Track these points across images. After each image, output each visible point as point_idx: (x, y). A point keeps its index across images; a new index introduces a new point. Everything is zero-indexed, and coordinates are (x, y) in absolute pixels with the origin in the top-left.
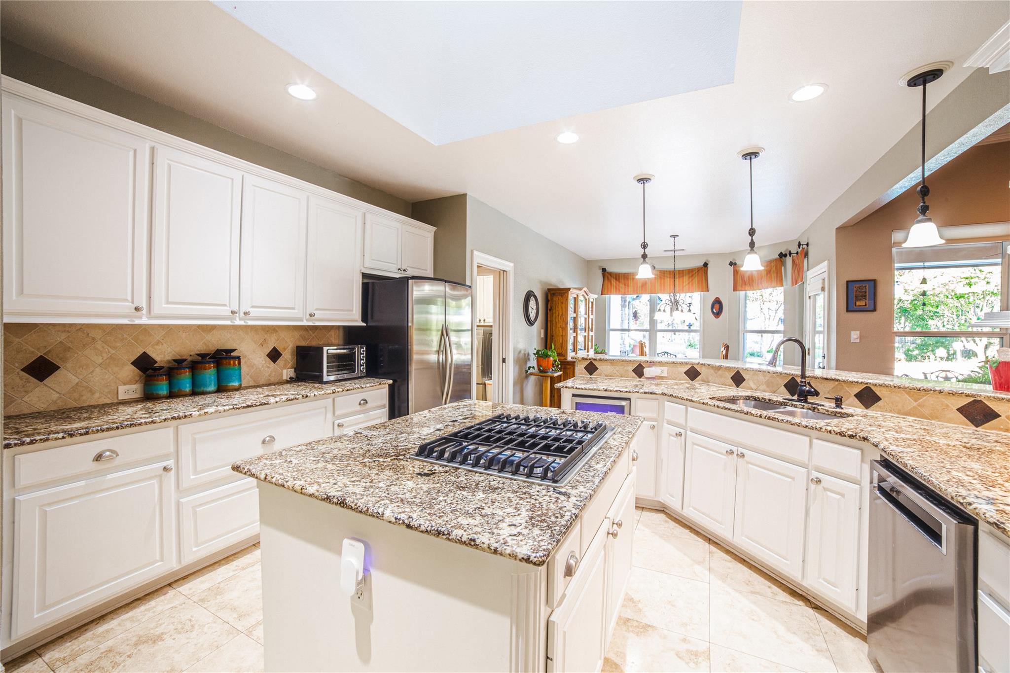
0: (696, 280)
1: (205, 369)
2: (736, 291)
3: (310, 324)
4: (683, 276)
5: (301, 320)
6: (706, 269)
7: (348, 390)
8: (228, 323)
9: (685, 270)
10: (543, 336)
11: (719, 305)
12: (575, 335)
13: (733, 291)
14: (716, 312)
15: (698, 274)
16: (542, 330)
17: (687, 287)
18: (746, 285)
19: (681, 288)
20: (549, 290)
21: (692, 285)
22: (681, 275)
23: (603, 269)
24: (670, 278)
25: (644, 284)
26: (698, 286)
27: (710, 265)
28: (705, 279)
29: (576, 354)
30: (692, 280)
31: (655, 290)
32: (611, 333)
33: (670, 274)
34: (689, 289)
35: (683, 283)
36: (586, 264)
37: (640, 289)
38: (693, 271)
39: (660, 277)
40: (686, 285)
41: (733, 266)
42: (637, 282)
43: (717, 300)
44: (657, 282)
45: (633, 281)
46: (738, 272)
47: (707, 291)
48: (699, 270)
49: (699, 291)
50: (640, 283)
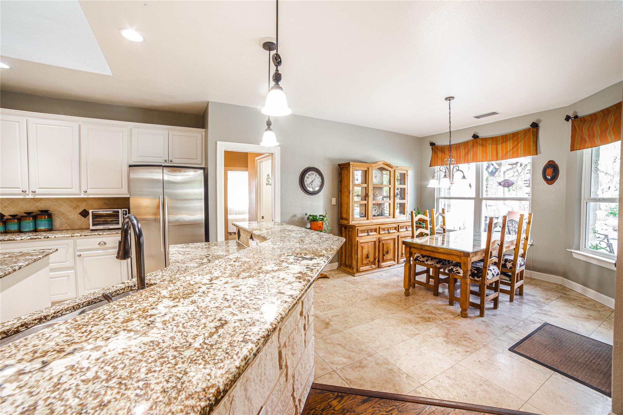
0: (521, 145)
1: (24, 220)
2: (574, 150)
3: (86, 196)
4: (506, 141)
5: (80, 195)
6: (535, 130)
7: (85, 235)
8: (22, 197)
9: (509, 134)
10: (335, 204)
11: (553, 169)
12: (365, 202)
13: (571, 151)
14: (549, 177)
15: (524, 137)
16: (333, 199)
17: (511, 152)
18: (586, 141)
19: (505, 154)
20: (339, 165)
21: (517, 149)
22: (505, 140)
23: (430, 143)
24: (492, 144)
25: (467, 154)
26: (524, 150)
27: (541, 125)
28: (533, 141)
29: (368, 219)
30: (518, 144)
31: (476, 158)
32: (440, 200)
33: (492, 141)
34: (513, 153)
35: (507, 148)
36: (418, 141)
37: (462, 159)
38: (518, 134)
39: (482, 145)
40: (510, 151)
41: (570, 120)
42: (460, 153)
43: (550, 163)
44: (479, 150)
45: (456, 152)
46: (577, 127)
47: (537, 154)
48: (526, 132)
49: (525, 155)
50: (463, 152)
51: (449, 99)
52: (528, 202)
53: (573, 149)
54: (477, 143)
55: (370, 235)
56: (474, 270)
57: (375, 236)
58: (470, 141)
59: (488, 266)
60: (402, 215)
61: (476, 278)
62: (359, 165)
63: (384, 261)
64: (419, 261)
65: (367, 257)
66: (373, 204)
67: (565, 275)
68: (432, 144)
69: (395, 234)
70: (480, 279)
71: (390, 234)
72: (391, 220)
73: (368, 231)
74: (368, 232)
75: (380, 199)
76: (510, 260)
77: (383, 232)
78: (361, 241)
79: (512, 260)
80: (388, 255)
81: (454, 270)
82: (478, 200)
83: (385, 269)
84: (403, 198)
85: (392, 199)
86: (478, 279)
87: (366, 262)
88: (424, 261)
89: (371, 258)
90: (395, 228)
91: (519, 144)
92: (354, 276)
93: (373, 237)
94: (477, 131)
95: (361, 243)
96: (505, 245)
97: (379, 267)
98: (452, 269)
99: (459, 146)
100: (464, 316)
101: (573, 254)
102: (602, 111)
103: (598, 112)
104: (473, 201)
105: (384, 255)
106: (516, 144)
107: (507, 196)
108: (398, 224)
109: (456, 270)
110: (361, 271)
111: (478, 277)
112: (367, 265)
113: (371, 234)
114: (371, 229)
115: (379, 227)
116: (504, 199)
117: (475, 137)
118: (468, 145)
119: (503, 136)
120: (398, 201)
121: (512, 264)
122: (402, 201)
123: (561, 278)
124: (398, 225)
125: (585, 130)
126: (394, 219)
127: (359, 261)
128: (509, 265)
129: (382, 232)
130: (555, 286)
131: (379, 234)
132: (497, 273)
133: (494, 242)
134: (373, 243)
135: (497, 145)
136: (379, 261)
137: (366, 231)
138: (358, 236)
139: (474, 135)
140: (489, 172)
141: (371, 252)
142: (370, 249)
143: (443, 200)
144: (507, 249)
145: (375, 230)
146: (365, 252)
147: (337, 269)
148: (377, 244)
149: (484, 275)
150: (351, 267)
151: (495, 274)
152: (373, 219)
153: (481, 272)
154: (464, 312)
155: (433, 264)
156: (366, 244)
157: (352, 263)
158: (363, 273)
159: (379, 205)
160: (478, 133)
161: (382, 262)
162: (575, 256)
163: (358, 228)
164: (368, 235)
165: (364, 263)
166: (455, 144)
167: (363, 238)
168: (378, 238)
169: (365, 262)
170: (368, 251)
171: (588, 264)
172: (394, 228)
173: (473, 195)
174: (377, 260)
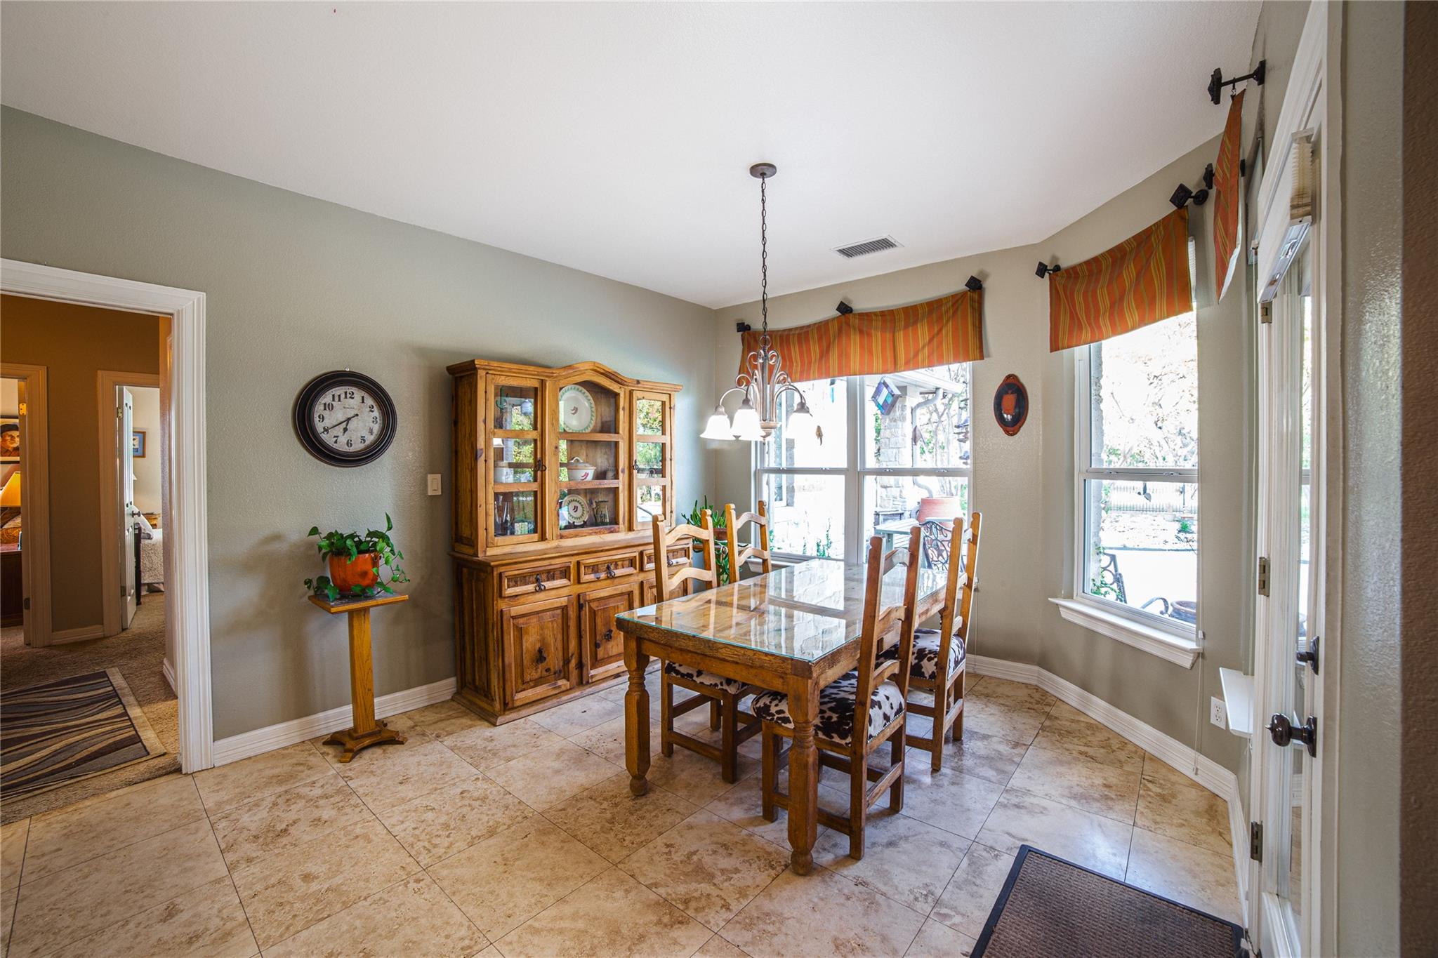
0: (948, 331)
2: (1057, 350)
4: (915, 323)
6: (976, 296)
9: (922, 305)
10: (439, 493)
11: (1015, 395)
12: (534, 486)
13: (1051, 352)
14: (1009, 417)
15: (955, 313)
16: (430, 477)
17: (926, 350)
18: (1080, 327)
19: (912, 354)
20: (450, 369)
21: (940, 343)
22: (911, 321)
23: (738, 325)
24: (883, 330)
25: (825, 353)
26: (956, 346)
27: (988, 285)
28: (974, 325)
29: (543, 538)
30: (940, 331)
31: (848, 366)
32: (765, 477)
33: (884, 321)
34: (930, 355)
35: (916, 340)
36: (709, 317)
37: (815, 367)
38: (941, 305)
39: (861, 332)
40: (923, 347)
41: (1047, 275)
42: (809, 350)
43: (1009, 381)
44: (854, 345)
45: (800, 347)
46: (1061, 291)
47: (982, 358)
48: (957, 301)
49: (957, 359)
50: (815, 350)
51: (762, 171)
52: (964, 481)
53: (1055, 347)
54: (848, 324)
55: (545, 590)
56: (831, 709)
57: (565, 591)
58: (833, 319)
59: (870, 690)
61: (836, 739)
62: (510, 370)
63: (596, 662)
64: (678, 672)
65: (540, 657)
67: (1044, 661)
68: (743, 328)
69: (632, 579)
70: (849, 740)
71: (616, 581)
72: (622, 537)
73: (538, 577)
74: (537, 580)
75: (587, 475)
76: (930, 652)
77: (592, 577)
78: (515, 610)
79: (935, 653)
80: (610, 645)
81: (773, 710)
82: (855, 475)
83: (604, 685)
85: (623, 474)
86: (843, 742)
87: (535, 675)
88: (690, 676)
89: (554, 660)
90: (632, 562)
91: (944, 332)
92: (495, 725)
93: (558, 593)
94: (851, 297)
95: (514, 618)
96: (919, 609)
97: (583, 682)
98: (767, 707)
99: (807, 332)
100: (801, 871)
101: (1061, 609)
102: (1110, 252)
103: (1102, 255)
104: (841, 478)
105: (597, 646)
106: (936, 329)
107: (920, 464)
108: (641, 548)
109: (778, 712)
110: (518, 704)
111: (843, 737)
112: (538, 682)
113: (548, 584)
114: (548, 572)
115: (578, 563)
116: (914, 472)
117: (844, 309)
118: (827, 330)
119: (907, 307)
121: (936, 664)
122: (656, 482)
123: (1037, 668)
124: (641, 553)
125: (1079, 301)
126: (631, 535)
127: (512, 673)
128: (929, 667)
129: (586, 577)
130: (1026, 691)
131: (579, 582)
132: (896, 707)
133: (889, 613)
134: (559, 611)
135: (894, 333)
136: (580, 666)
137: (533, 579)
138: (501, 596)
139: (842, 303)
140: (878, 405)
141: (551, 640)
142: (548, 633)
143: (772, 476)
144: (924, 618)
145: (565, 573)
146: (531, 642)
147: (452, 699)
148: (572, 613)
149: (858, 727)
150: (487, 694)
151: (891, 713)
152: (562, 537)
153: (852, 718)
154: (802, 859)
155: (716, 685)
156: (534, 620)
157: (488, 681)
158: (524, 712)
160: (850, 301)
161: (593, 667)
162: (1065, 614)
163: (502, 569)
164: (540, 590)
165: (528, 678)
166: (796, 329)
167: (522, 600)
168: (574, 596)
169: (532, 674)
170: (543, 640)
171: (1092, 634)
172: (627, 563)
173: (843, 463)
174: (573, 663)
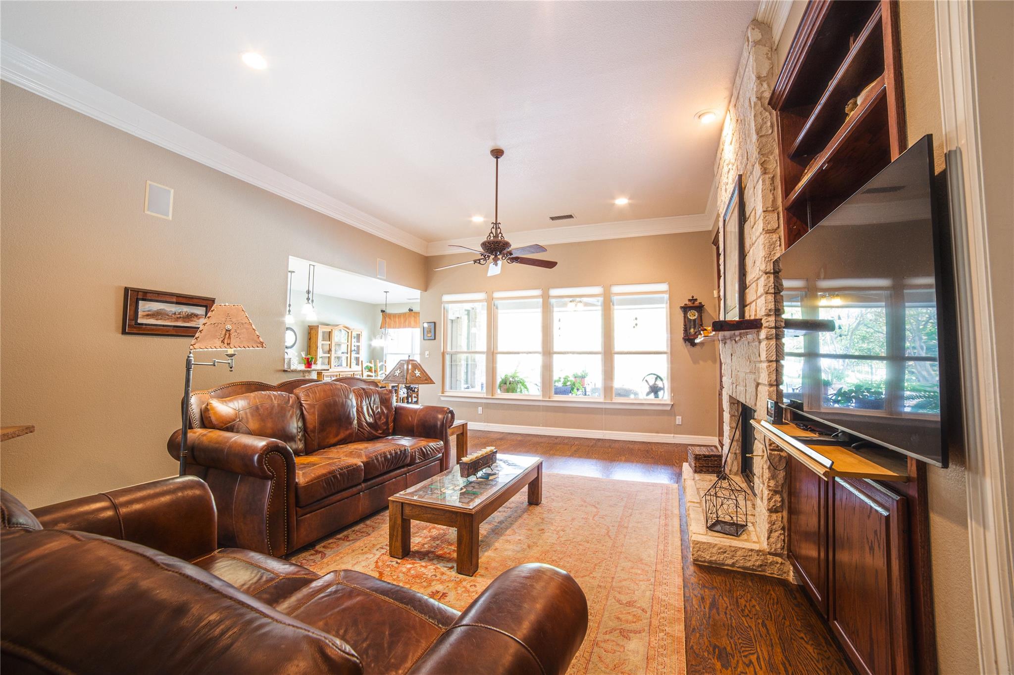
12: (329, 355)
16: (302, 352)
20: (309, 326)
23: (381, 310)
25: (405, 321)
29: (331, 367)
31: (411, 325)
36: (373, 306)
37: (402, 325)
39: (415, 317)
42: (401, 320)
44: (413, 320)
45: (398, 319)
50: (403, 320)
51: (386, 292)
54: (411, 314)
58: (407, 312)
60: (357, 366)
66: (335, 357)
68: (383, 311)
72: (348, 369)
74: (331, 377)
75: (340, 353)
84: (358, 353)
85: (349, 353)
90: (352, 375)
99: (400, 315)
113: (333, 378)
114: (333, 375)
115: (340, 374)
117: (411, 310)
118: (406, 315)
120: (354, 355)
122: (357, 356)
124: (354, 374)
126: (350, 369)
138: (324, 379)
139: (410, 308)
152: (334, 368)
159: (339, 358)
166: (398, 313)
